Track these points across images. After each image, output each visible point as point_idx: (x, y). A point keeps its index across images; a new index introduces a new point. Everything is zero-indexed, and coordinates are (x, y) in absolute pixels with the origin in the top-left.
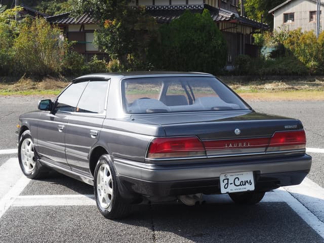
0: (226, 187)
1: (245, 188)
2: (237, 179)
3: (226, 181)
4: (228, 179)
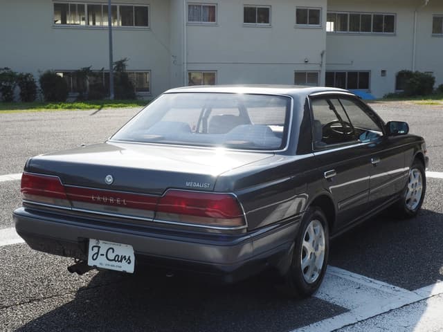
0: (95, 258)
1: (120, 267)
2: (111, 250)
3: (96, 250)
4: (99, 247)
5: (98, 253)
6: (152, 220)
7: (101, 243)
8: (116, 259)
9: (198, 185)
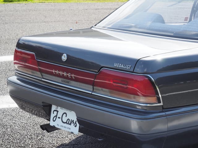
4: (58, 111)
5: (56, 116)
6: (91, 93)
7: (59, 109)
8: (68, 122)
9: (122, 66)
